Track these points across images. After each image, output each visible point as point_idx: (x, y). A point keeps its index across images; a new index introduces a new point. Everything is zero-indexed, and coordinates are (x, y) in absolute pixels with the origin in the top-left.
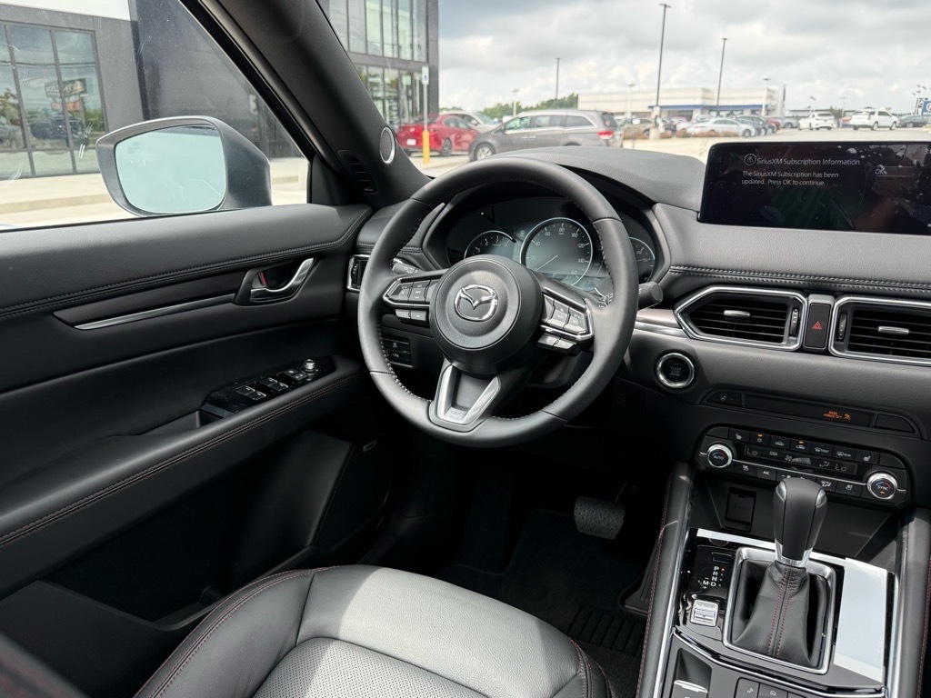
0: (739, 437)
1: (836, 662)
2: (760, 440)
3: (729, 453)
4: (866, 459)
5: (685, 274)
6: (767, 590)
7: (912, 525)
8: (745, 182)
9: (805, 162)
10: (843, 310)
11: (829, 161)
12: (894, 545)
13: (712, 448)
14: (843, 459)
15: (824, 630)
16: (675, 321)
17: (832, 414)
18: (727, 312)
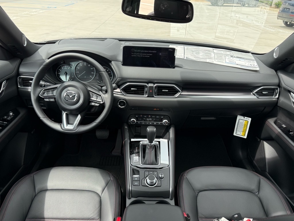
0: (137, 116)
1: (161, 163)
2: (141, 116)
3: (135, 120)
4: (162, 117)
5: (121, 80)
6: (147, 151)
7: (171, 129)
8: (132, 56)
9: (145, 51)
10: (156, 87)
11: (150, 51)
12: (168, 133)
13: (132, 120)
14: (157, 118)
15: (158, 157)
16: (120, 91)
17: (155, 109)
18: (132, 89)
